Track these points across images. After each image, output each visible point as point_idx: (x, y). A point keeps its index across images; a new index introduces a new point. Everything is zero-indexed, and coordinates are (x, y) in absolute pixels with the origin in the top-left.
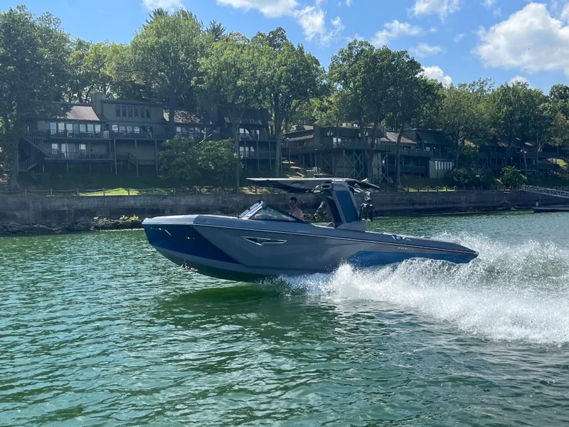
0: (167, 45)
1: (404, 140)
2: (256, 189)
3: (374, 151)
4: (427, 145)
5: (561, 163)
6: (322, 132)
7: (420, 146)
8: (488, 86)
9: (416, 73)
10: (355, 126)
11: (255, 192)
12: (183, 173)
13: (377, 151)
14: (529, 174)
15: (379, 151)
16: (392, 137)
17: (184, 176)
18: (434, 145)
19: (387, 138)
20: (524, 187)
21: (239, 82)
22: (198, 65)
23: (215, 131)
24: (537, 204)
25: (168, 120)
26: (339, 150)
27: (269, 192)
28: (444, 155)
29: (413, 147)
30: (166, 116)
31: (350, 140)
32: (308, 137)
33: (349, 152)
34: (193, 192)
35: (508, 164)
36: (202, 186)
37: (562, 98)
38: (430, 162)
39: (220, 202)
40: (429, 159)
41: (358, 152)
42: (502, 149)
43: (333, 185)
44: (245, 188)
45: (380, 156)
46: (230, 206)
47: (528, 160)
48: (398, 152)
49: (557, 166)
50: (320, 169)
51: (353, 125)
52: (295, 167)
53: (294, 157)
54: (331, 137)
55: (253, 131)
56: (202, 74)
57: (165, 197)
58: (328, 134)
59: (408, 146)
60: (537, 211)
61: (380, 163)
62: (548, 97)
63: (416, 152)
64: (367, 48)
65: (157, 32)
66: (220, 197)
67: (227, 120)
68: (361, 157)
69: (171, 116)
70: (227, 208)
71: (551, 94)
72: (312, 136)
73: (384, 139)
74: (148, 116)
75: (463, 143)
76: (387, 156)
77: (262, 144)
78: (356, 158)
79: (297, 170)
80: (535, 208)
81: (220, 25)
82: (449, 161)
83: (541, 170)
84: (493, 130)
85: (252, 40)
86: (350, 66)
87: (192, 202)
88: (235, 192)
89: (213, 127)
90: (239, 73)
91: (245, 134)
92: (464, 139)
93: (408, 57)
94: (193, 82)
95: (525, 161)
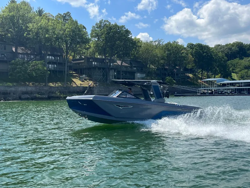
0: (14, 16)
1: (124, 64)
2: (55, 84)
3: (110, 69)
4: (135, 67)
5: (191, 75)
6: (88, 59)
7: (131, 67)
8: (162, 42)
9: (129, 35)
10: (104, 57)
11: (55, 85)
12: (20, 76)
13: (112, 69)
14: (178, 80)
15: (113, 69)
16: (119, 62)
17: (20, 77)
18: (138, 67)
19: (117, 63)
20: (174, 86)
21: (47, 36)
22: (27, 27)
23: (37, 57)
24: (176, 93)
25: (14, 51)
26: (95, 68)
27: (62, 86)
28: (141, 71)
29: (128, 67)
30: (14, 49)
31: (100, 64)
32: (82, 61)
33: (99, 69)
34: (25, 85)
35: (168, 76)
36: (29, 82)
37: (191, 49)
38: (135, 74)
39: (38, 90)
40: (135, 73)
41: (103, 69)
42: (166, 69)
43: (152, 83)
44: (50, 83)
45: (113, 71)
46: (43, 92)
47: (177, 74)
48: (121, 69)
49: (189, 77)
50: (86, 76)
51: (102, 57)
52: (75, 75)
53: (75, 70)
54: (92, 62)
55: (56, 58)
56: (29, 31)
57: (11, 87)
58: (91, 60)
59: (126, 67)
60: (176, 96)
61: (113, 74)
62: (186, 48)
63: (130, 69)
64: (108, 23)
65: (9, 10)
66: (38, 87)
67: (43, 52)
68: (105, 71)
69: (16, 50)
70: (41, 92)
71: (187, 47)
72: (83, 61)
73: (116, 64)
74: (5, 49)
75: (150, 66)
76: (116, 71)
77: (59, 64)
78: (102, 71)
79: (76, 76)
80: (175, 94)
81: (42, 9)
82: (144, 74)
83: (182, 79)
84: (162, 61)
85: (56, 17)
86: (101, 30)
87: (24, 89)
88: (45, 85)
89: (36, 55)
90: (47, 31)
91: (52, 59)
92: (150, 64)
93: (125, 28)
94: (25, 34)
95: (175, 75)
